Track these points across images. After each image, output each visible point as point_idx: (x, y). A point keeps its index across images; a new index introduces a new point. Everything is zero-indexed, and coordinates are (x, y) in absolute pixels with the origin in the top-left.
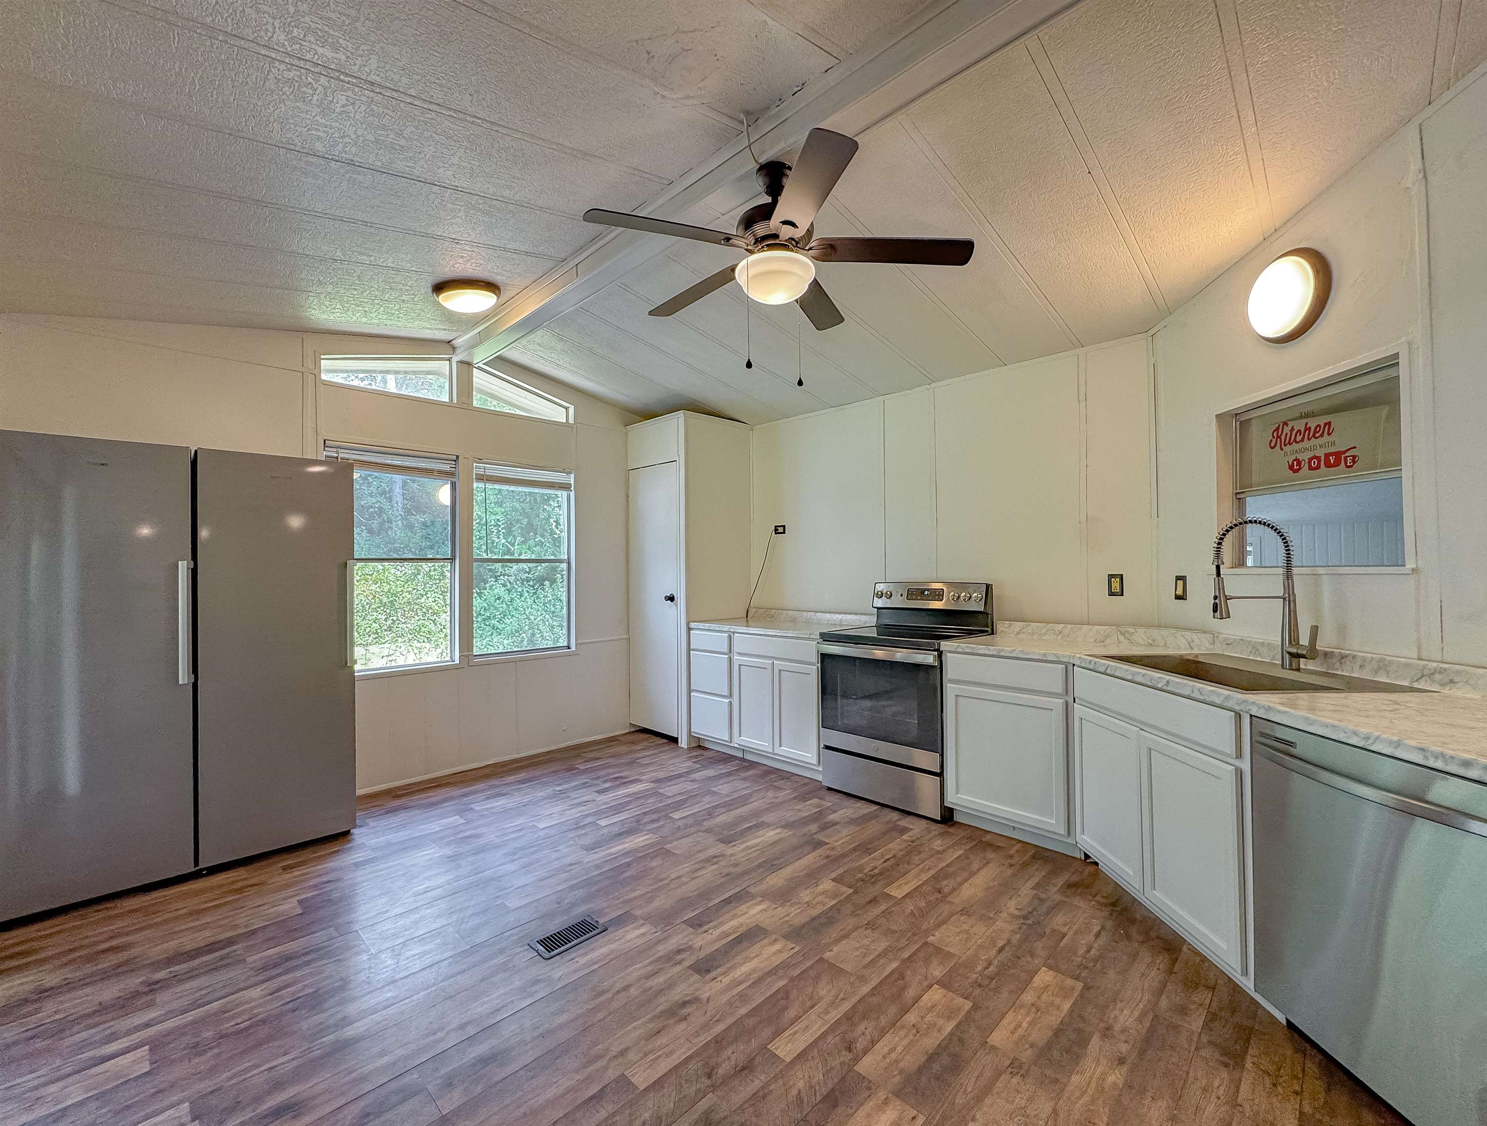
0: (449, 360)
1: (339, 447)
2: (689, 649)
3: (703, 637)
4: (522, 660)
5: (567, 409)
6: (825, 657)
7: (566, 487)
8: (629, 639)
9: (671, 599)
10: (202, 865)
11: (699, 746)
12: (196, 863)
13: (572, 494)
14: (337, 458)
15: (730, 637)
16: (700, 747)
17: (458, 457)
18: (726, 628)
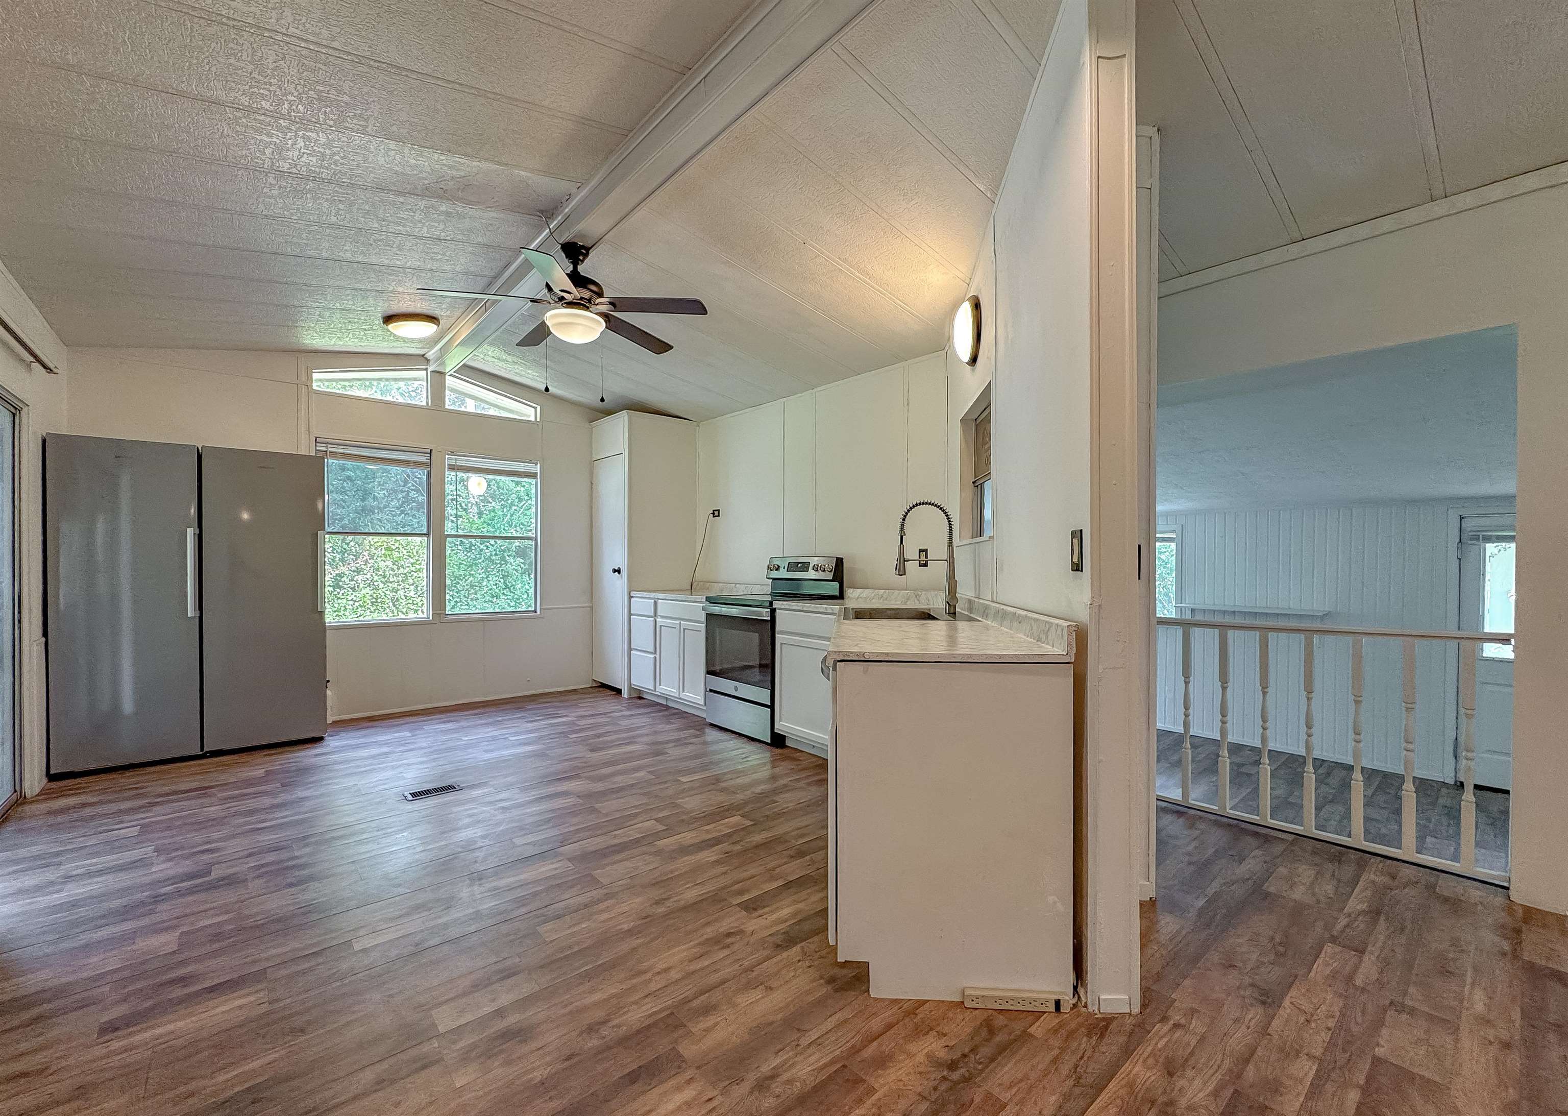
0: (426, 369)
1: (327, 443)
2: (630, 614)
3: (642, 604)
4: (489, 620)
5: (535, 408)
6: (710, 616)
7: (533, 475)
8: (592, 607)
9: (619, 571)
10: (206, 749)
11: (638, 696)
12: (202, 748)
13: (539, 480)
14: (326, 451)
15: (655, 603)
16: (641, 698)
17: (431, 450)
18: (653, 595)
